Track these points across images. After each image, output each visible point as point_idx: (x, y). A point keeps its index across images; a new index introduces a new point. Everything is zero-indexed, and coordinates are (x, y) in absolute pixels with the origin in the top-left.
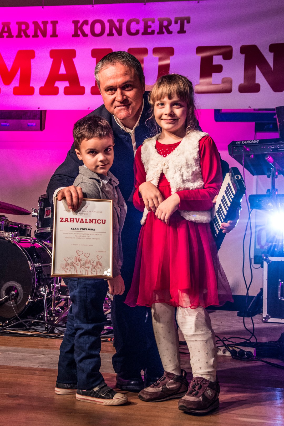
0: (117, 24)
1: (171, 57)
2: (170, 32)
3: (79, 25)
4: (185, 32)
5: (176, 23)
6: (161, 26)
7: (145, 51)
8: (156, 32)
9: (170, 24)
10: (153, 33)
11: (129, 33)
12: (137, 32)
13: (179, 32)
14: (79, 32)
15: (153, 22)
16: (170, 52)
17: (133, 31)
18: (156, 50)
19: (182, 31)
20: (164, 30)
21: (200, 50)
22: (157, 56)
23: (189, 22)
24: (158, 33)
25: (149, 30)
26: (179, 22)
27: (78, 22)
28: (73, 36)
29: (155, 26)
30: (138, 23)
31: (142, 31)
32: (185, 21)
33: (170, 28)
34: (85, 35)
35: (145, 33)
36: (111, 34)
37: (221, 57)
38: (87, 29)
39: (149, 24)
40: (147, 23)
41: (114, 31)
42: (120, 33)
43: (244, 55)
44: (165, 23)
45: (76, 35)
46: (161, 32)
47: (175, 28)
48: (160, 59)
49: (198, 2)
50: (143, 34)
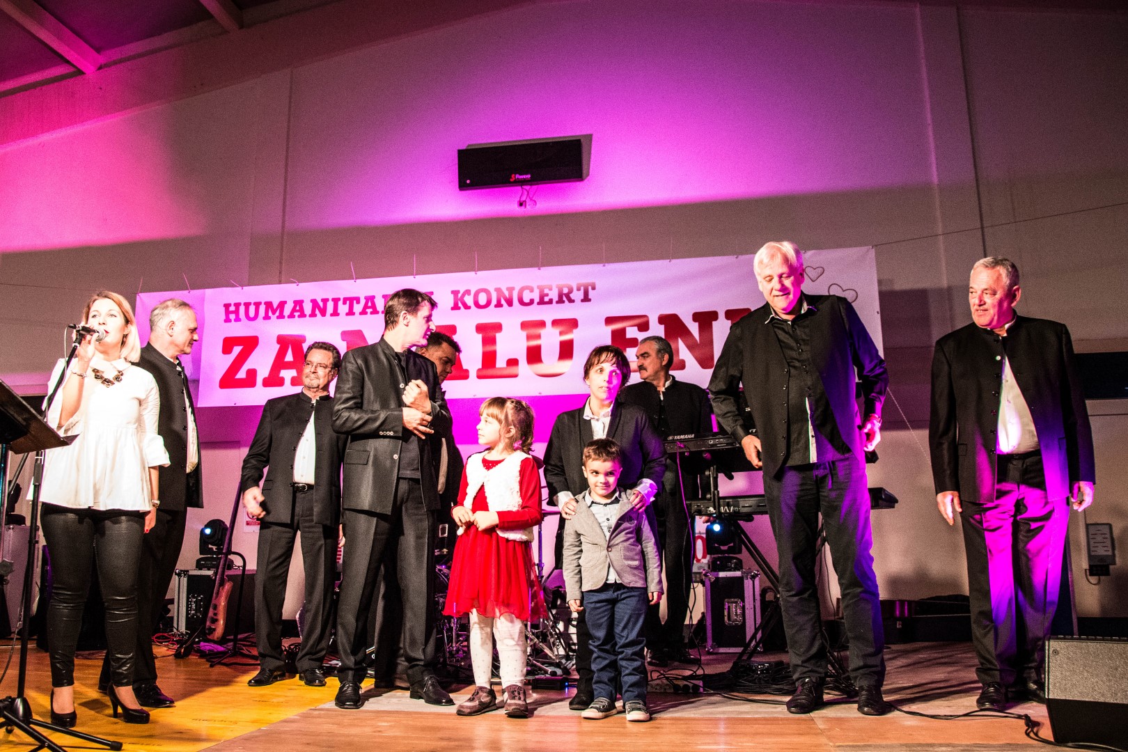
0: (507, 294)
1: (575, 331)
2: (571, 301)
3: (460, 295)
4: (590, 300)
5: (579, 289)
6: (560, 296)
7: (542, 324)
8: (554, 301)
9: (571, 291)
10: (550, 302)
11: (521, 302)
12: (532, 302)
13: (582, 301)
14: (460, 305)
15: (551, 289)
16: (573, 323)
17: (526, 300)
18: (556, 323)
19: (586, 299)
20: (564, 298)
21: (609, 321)
22: (556, 331)
23: (594, 288)
24: (557, 302)
25: (546, 299)
26: (582, 288)
27: (458, 292)
28: (453, 309)
29: (554, 295)
30: (532, 291)
31: (537, 300)
32: (590, 288)
33: (571, 295)
34: (467, 307)
35: (542, 302)
36: (499, 305)
37: (636, 328)
38: (469, 300)
39: (546, 291)
40: (543, 291)
41: (503, 302)
42: (510, 303)
43: (663, 326)
44: (565, 291)
45: (455, 307)
46: (560, 301)
47: (577, 295)
48: (561, 333)
49: (604, 266)
50: (539, 304)
